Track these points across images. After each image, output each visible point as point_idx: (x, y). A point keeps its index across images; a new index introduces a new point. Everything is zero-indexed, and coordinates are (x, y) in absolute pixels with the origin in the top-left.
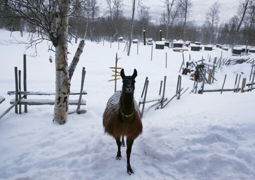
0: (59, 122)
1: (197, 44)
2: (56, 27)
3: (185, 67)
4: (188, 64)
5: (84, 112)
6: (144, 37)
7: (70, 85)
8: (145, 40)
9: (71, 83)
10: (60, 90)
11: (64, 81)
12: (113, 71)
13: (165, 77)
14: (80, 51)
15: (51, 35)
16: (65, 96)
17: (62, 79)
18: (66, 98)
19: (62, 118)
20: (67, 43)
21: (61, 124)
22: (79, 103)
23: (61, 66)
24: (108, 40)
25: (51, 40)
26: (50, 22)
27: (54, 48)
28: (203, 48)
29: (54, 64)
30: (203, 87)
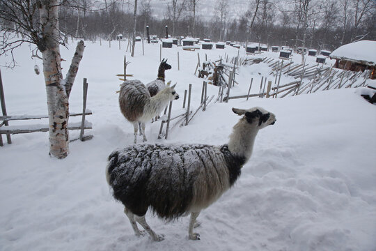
0: (58, 155)
1: (206, 41)
2: (41, 22)
3: (201, 68)
4: (204, 65)
5: (90, 138)
6: (148, 35)
7: (68, 104)
8: (149, 38)
9: (69, 102)
10: (54, 113)
11: (60, 100)
12: (121, 79)
13: (190, 85)
14: (78, 56)
15: (34, 34)
16: (63, 120)
17: (56, 98)
18: (64, 123)
19: (62, 150)
20: (58, 46)
21: (60, 158)
22: (83, 127)
23: (53, 79)
24: (105, 38)
25: (35, 42)
26: (31, 16)
27: (40, 54)
28: (214, 46)
29: (42, 76)
30: (228, 93)
